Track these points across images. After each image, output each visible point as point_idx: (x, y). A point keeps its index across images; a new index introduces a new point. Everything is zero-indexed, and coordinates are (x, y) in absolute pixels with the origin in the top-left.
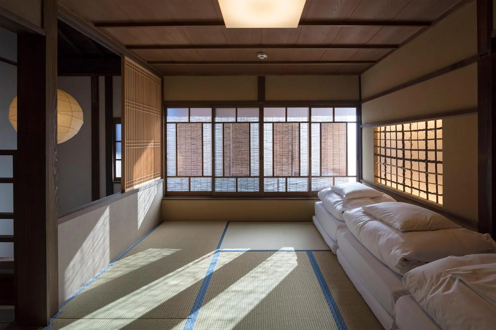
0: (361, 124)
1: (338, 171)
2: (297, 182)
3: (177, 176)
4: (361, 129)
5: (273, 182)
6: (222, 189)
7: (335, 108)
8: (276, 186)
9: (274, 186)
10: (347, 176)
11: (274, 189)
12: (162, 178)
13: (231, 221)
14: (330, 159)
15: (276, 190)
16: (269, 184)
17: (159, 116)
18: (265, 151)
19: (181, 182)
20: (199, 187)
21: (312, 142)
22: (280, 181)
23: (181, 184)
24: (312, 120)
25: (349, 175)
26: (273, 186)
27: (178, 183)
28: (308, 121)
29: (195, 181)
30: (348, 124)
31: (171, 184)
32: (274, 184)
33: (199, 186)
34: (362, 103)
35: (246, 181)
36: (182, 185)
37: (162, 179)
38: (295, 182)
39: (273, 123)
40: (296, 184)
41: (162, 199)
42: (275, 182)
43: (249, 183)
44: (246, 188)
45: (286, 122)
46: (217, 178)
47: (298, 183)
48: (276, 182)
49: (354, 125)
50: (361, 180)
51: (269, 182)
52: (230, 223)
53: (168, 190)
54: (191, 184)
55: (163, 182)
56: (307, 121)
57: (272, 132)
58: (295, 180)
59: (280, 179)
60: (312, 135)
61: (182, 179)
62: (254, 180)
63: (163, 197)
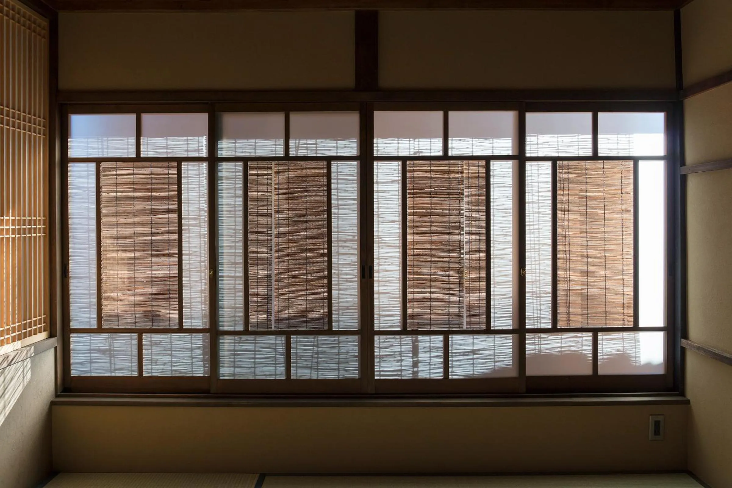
0: (683, 163)
1: (599, 310)
2: (475, 348)
3: (100, 330)
4: (684, 179)
5: (397, 349)
6: (237, 370)
7: (601, 115)
8: (408, 361)
9: (401, 361)
10: (636, 328)
11: (401, 370)
12: (51, 335)
13: (271, 475)
14: (576, 272)
15: (408, 375)
16: (386, 356)
17: (40, 138)
18: (378, 251)
19: (110, 345)
20: (165, 364)
21: (528, 219)
22: (421, 345)
23: (110, 353)
24: (530, 152)
25: (641, 325)
26: (398, 361)
27: (99, 351)
28: (516, 153)
29: (157, 344)
30: (641, 163)
31: (79, 352)
32: (401, 353)
33: (167, 359)
34: (686, 96)
35: (313, 346)
36: (111, 356)
37: (54, 339)
38: (470, 348)
39: (404, 160)
40: (474, 352)
41: (53, 404)
42: (404, 348)
43: (324, 352)
44: (311, 368)
45: (446, 157)
46: (226, 337)
47: (479, 350)
48: (409, 348)
49: (660, 167)
50: (684, 341)
51: (386, 348)
52: (267, 478)
53: (74, 373)
54: (144, 352)
55: (56, 348)
56: (510, 153)
57: (397, 187)
58: (470, 341)
59: (420, 338)
60: (528, 197)
61: (114, 339)
62: (339, 343)
63: (57, 396)
